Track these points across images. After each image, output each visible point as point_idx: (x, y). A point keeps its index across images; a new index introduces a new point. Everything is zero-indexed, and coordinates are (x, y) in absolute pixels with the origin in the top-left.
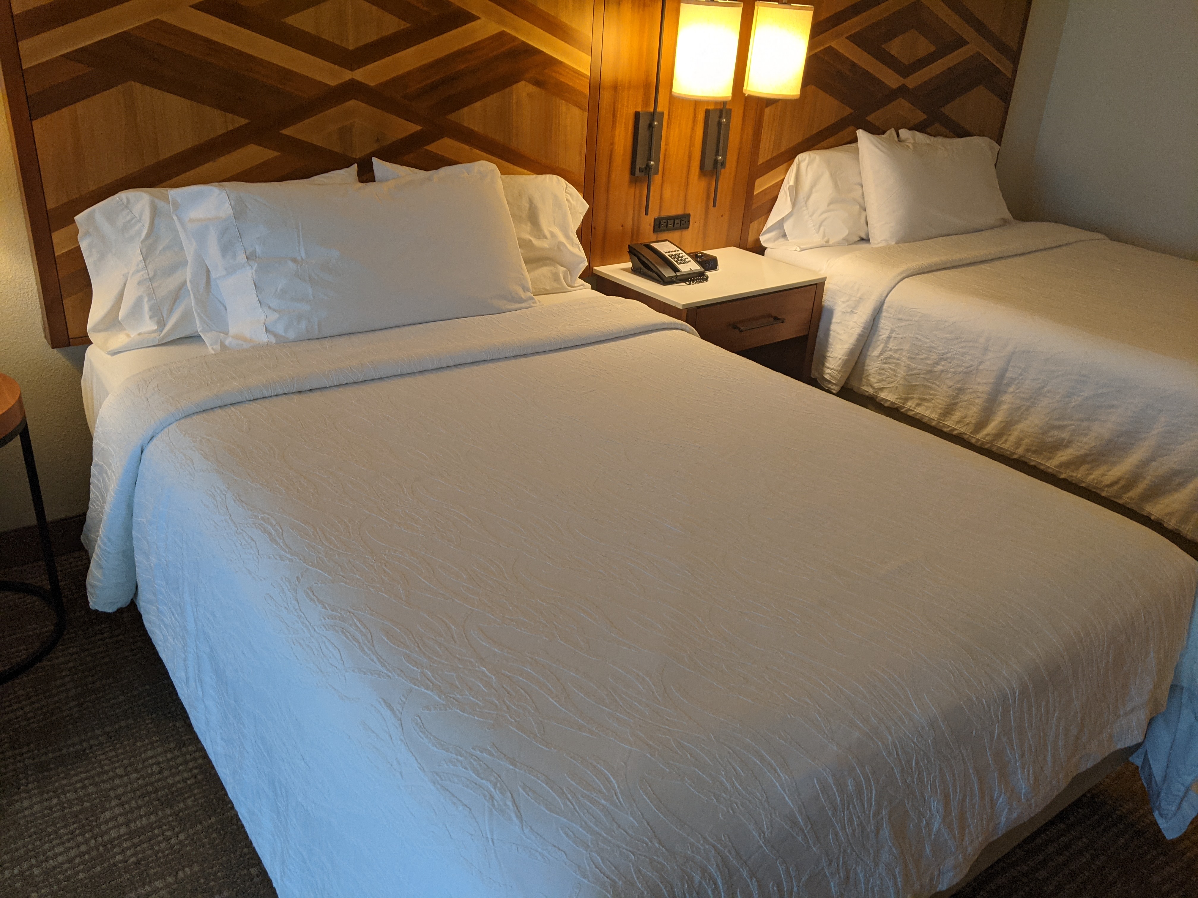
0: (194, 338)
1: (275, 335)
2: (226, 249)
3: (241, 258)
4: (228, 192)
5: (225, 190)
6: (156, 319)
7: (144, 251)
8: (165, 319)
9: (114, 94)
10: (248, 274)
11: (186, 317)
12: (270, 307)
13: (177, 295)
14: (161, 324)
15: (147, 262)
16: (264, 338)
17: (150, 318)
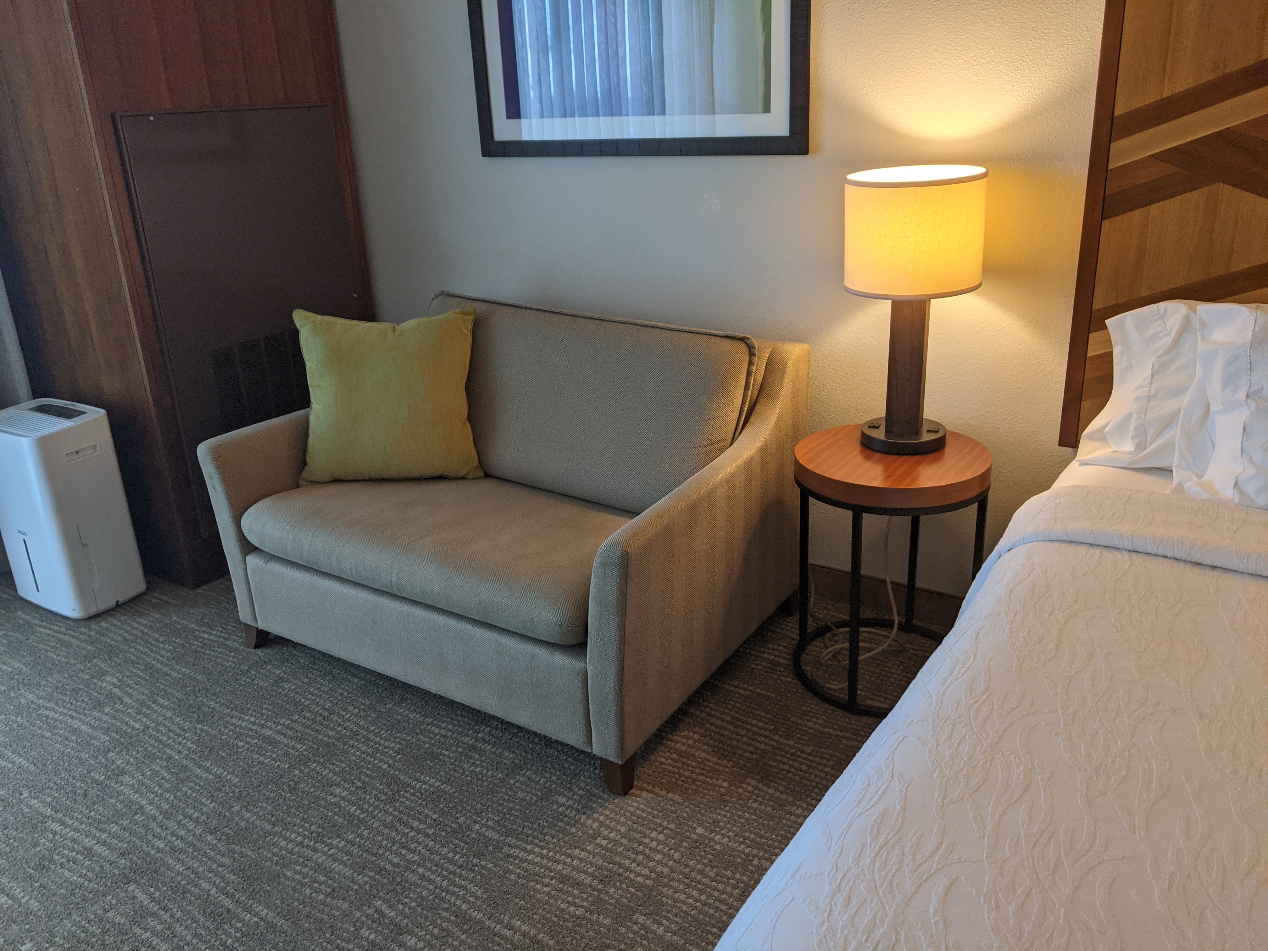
0: (1167, 471)
1: (1242, 494)
2: (1229, 381)
3: (1241, 395)
4: (1259, 315)
5: (1257, 313)
6: (1136, 440)
7: (1156, 366)
8: (1147, 443)
9: (1197, 197)
10: (1242, 415)
11: (1168, 447)
12: (1251, 460)
13: (1169, 422)
14: (1140, 447)
15: (1155, 379)
16: (1228, 493)
17: (1132, 438)
